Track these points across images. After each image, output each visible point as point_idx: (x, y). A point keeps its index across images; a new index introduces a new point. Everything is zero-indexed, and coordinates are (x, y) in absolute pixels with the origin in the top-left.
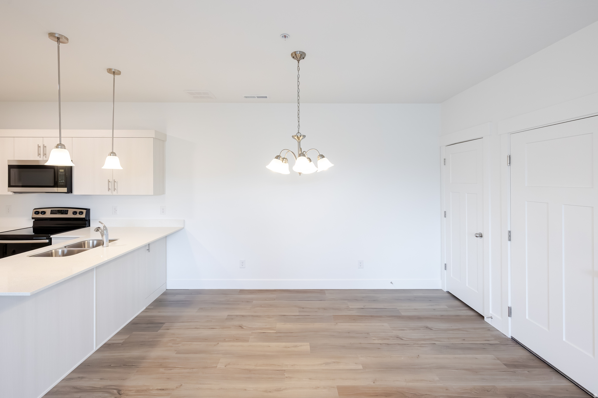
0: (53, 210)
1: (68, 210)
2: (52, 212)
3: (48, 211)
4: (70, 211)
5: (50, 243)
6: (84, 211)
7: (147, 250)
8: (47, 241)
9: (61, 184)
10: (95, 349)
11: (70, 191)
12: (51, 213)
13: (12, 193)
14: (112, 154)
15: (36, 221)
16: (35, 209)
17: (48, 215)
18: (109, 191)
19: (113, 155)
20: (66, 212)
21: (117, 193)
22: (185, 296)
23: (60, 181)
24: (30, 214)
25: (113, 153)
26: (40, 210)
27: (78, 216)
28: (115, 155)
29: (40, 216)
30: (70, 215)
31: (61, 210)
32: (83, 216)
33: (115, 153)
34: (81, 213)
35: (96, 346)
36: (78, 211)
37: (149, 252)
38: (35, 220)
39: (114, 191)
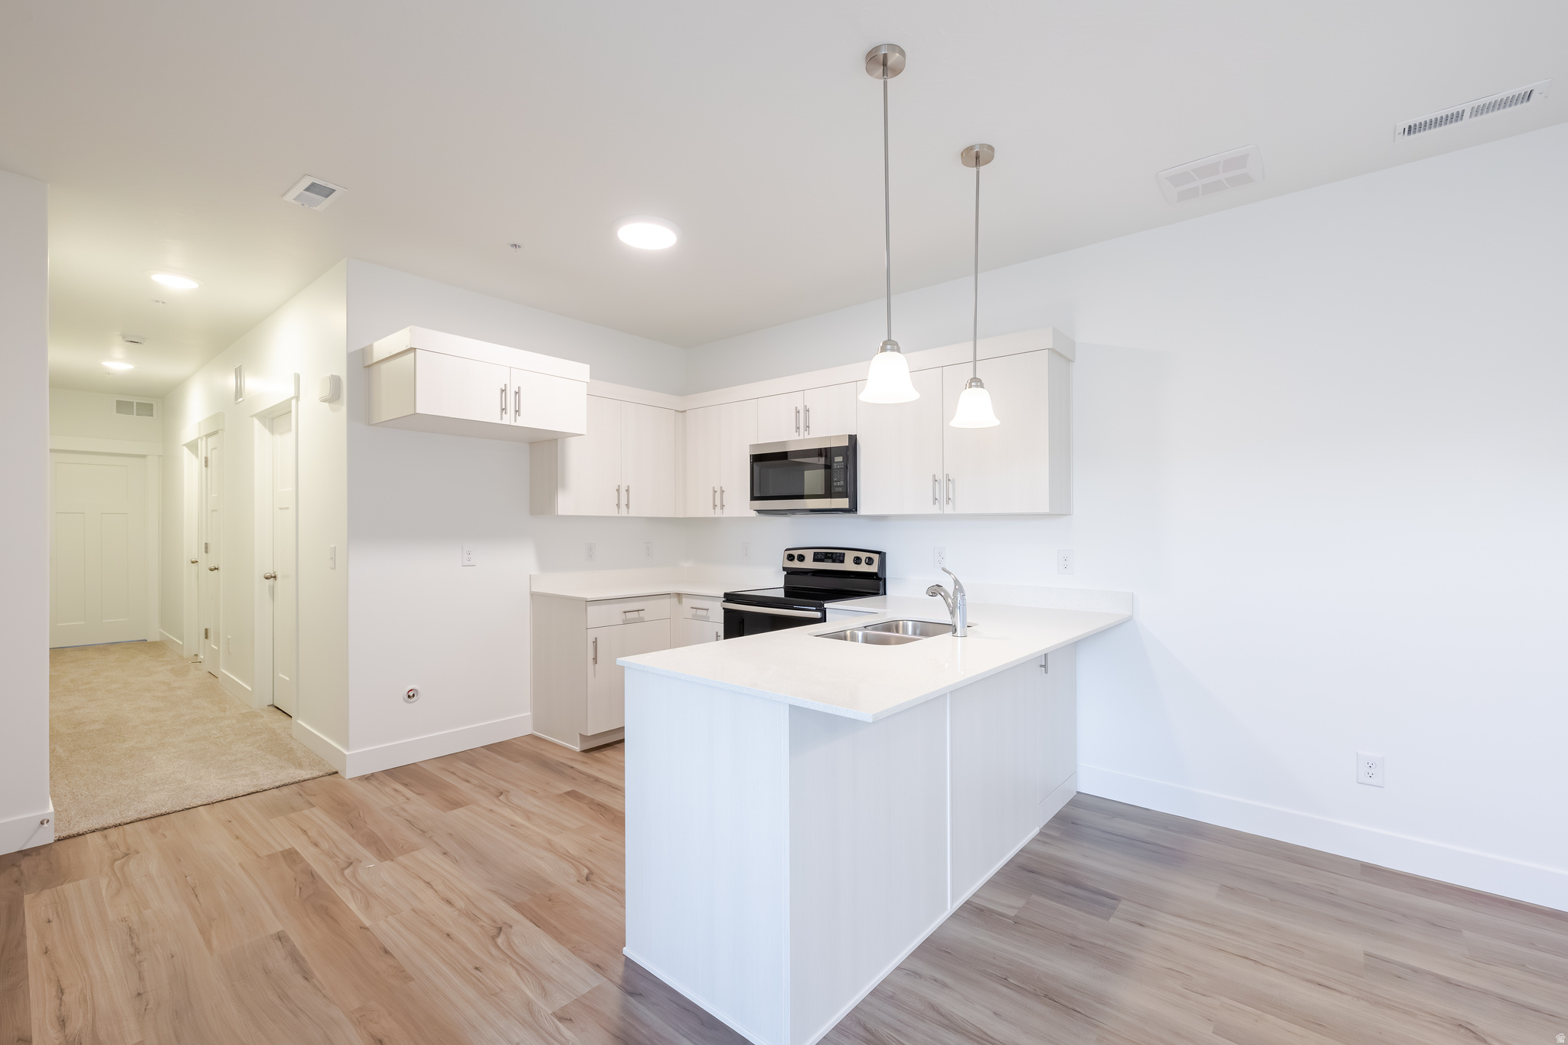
0: (818, 553)
1: (844, 554)
2: (817, 558)
3: (809, 555)
4: (849, 557)
5: (823, 619)
6: (876, 557)
7: (1041, 666)
8: (818, 615)
9: (837, 489)
10: (951, 908)
11: (853, 508)
12: (815, 560)
13: (754, 514)
14: (973, 384)
15: (790, 573)
16: (787, 550)
17: (809, 564)
18: (934, 504)
19: (977, 386)
20: (840, 559)
21: (954, 509)
22: (1150, 828)
23: (835, 484)
24: (779, 561)
25: (976, 382)
26: (796, 553)
27: (863, 568)
28: (982, 386)
29: (796, 564)
30: (849, 565)
31: (832, 553)
32: (874, 568)
33: (980, 381)
34: (870, 561)
35: (953, 902)
36: (863, 556)
37: (1046, 672)
38: (788, 573)
39: (948, 503)
